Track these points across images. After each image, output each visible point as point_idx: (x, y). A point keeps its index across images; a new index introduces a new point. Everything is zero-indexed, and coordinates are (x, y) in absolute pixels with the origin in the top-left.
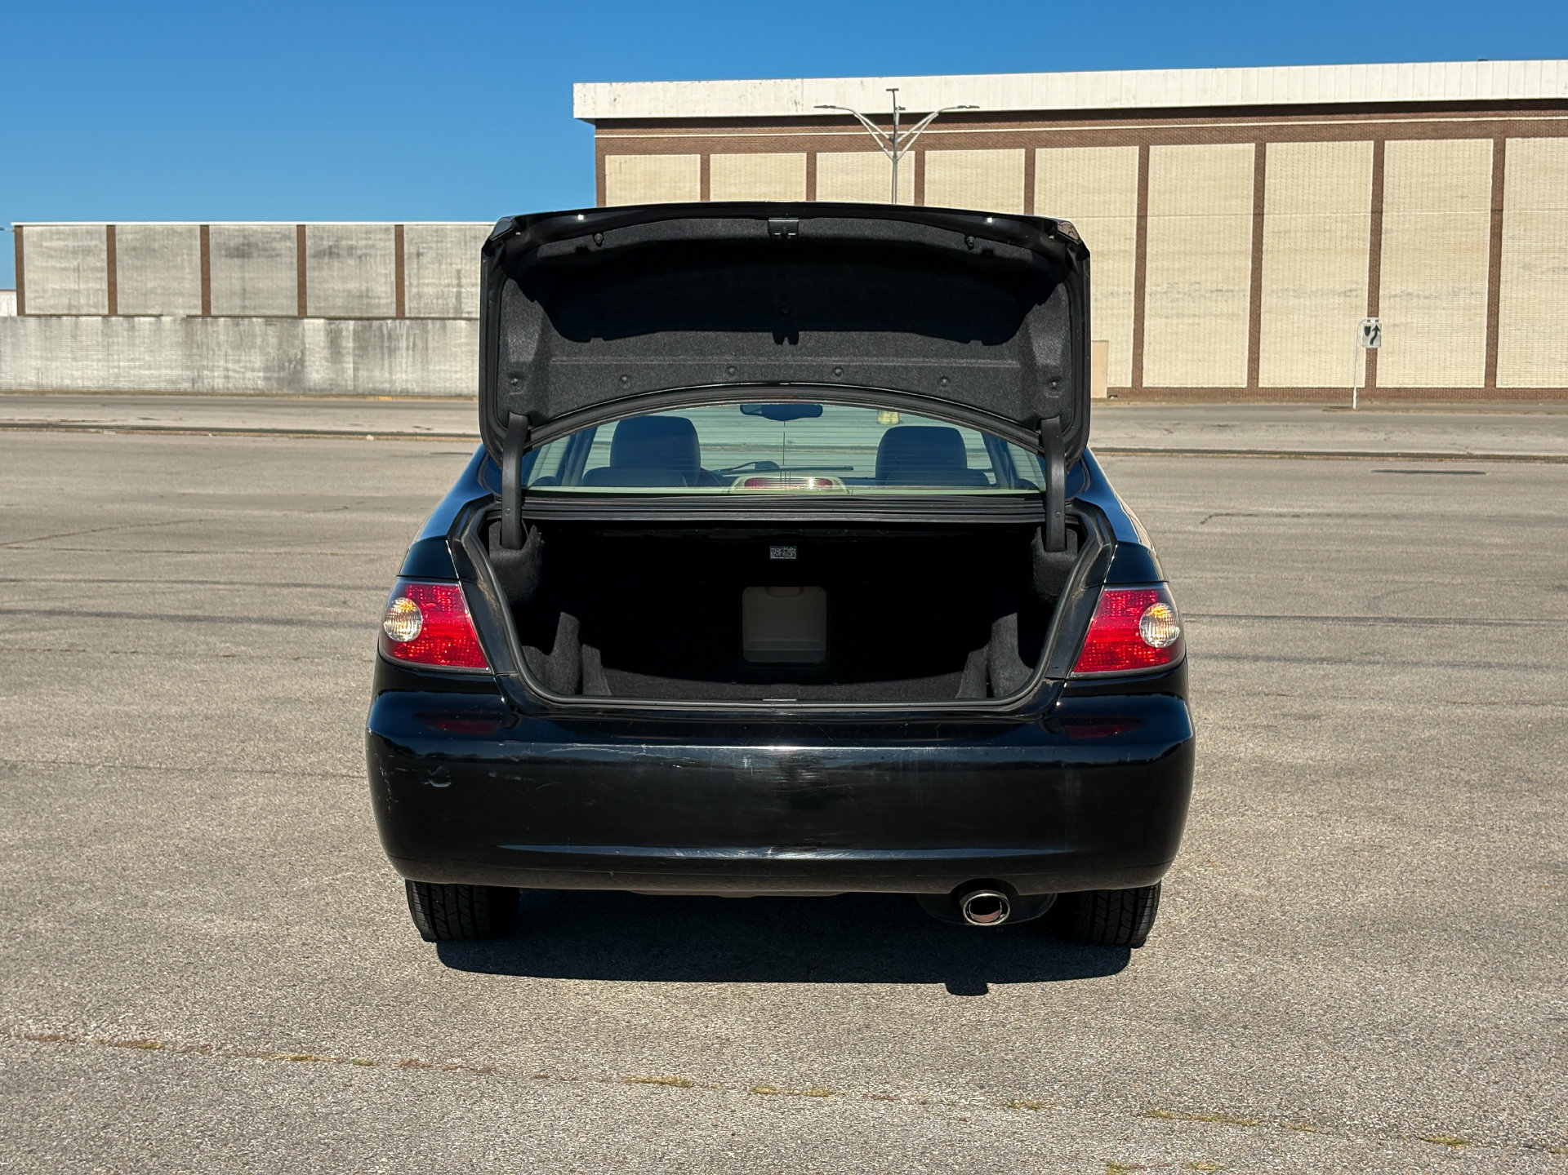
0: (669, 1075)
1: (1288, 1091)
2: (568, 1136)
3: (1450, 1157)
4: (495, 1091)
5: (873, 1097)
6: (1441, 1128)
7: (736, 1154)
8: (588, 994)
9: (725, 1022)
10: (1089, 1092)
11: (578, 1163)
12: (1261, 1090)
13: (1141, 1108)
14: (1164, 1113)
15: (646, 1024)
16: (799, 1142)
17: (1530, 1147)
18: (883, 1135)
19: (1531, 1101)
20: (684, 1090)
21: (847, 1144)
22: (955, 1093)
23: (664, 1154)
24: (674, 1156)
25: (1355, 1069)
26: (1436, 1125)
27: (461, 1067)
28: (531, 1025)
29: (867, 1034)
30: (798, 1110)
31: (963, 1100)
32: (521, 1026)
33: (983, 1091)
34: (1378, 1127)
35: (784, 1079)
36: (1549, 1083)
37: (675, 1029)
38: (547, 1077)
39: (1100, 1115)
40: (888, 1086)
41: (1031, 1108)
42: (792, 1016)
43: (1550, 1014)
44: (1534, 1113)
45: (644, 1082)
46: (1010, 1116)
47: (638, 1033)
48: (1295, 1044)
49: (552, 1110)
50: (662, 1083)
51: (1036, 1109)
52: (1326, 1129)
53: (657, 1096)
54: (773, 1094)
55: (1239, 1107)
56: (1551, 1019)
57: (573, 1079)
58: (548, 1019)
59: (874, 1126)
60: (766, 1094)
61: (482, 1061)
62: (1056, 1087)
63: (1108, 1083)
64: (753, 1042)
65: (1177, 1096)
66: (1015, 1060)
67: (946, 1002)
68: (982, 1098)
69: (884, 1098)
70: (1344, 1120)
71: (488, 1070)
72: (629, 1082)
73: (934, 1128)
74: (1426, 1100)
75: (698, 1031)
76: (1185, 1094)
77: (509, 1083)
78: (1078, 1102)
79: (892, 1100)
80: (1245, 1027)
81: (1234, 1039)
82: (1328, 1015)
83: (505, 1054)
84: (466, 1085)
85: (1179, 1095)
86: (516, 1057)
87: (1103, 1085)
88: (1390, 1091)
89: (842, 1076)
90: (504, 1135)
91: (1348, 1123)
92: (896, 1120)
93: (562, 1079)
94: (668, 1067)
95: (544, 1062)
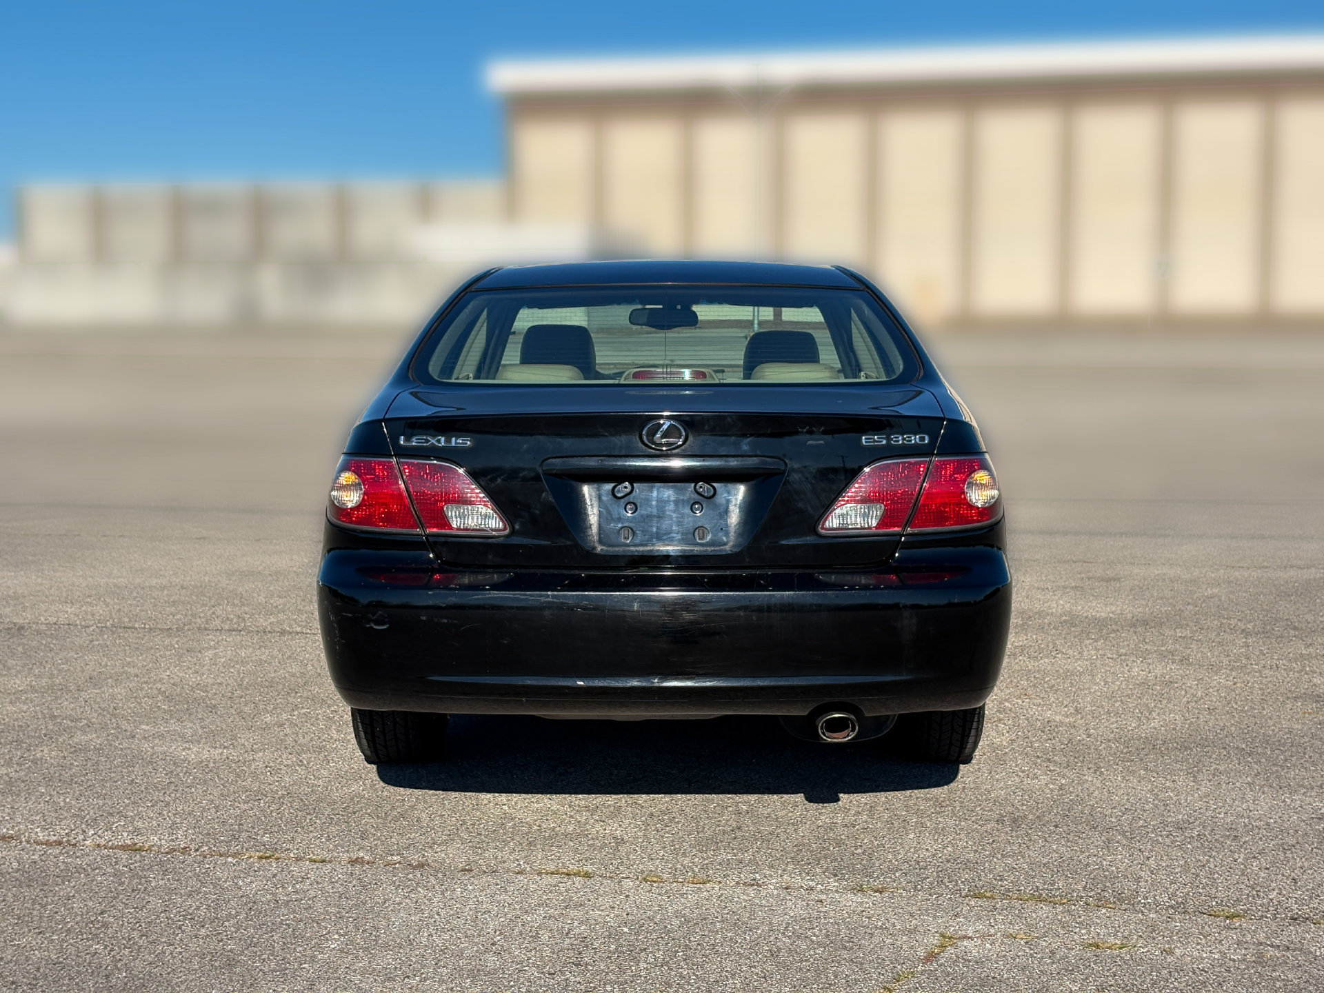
0: (573, 868)
1: (1092, 876)
2: (490, 916)
3: (1228, 928)
4: (428, 882)
5: (745, 884)
6: (1221, 905)
7: (630, 929)
8: (505, 805)
9: (620, 826)
10: (925, 879)
11: (498, 938)
12: (1069, 875)
13: (969, 891)
14: (988, 894)
15: (555, 828)
16: (683, 919)
17: (1296, 919)
18: (752, 914)
19: (1296, 883)
20: (586, 879)
21: (723, 921)
22: (813, 880)
23: (569, 930)
24: (577, 931)
25: (1148, 858)
26: (1217, 902)
27: (400, 863)
28: (458, 829)
29: (739, 834)
30: (682, 895)
31: (820, 886)
32: (449, 830)
33: (836, 878)
34: (1167, 904)
35: (670, 870)
36: (1311, 869)
37: (579, 831)
38: (471, 871)
39: (935, 896)
40: (757, 875)
41: (876, 892)
42: (677, 820)
43: (1313, 813)
44: (1299, 892)
45: (552, 873)
46: (859, 898)
47: (547, 835)
48: (1098, 839)
49: (476, 896)
50: (568, 874)
51: (881, 893)
52: (1124, 906)
53: (563, 885)
54: (661, 882)
55: (1051, 890)
56: (1313, 818)
57: (493, 872)
58: (472, 824)
59: (745, 907)
60: (655, 882)
61: (415, 858)
62: (897, 875)
63: (941, 871)
64: (643, 841)
65: (999, 880)
66: (863, 853)
67: (806, 808)
68: (836, 884)
69: (753, 885)
70: (1139, 899)
71: (421, 866)
72: (540, 874)
73: (795, 908)
74: (1208, 883)
75: (597, 832)
76: (1006, 880)
77: (440, 875)
78: (916, 886)
79: (760, 886)
80: (1056, 826)
81: (1047, 836)
82: (1126, 816)
83: (436, 853)
84: (404, 877)
85: (1001, 880)
86: (446, 855)
87: (937, 873)
88: (1177, 876)
89: (718, 867)
90: (437, 917)
91: (1143, 901)
92: (763, 902)
93: (485, 872)
94: (572, 861)
95: (469, 859)
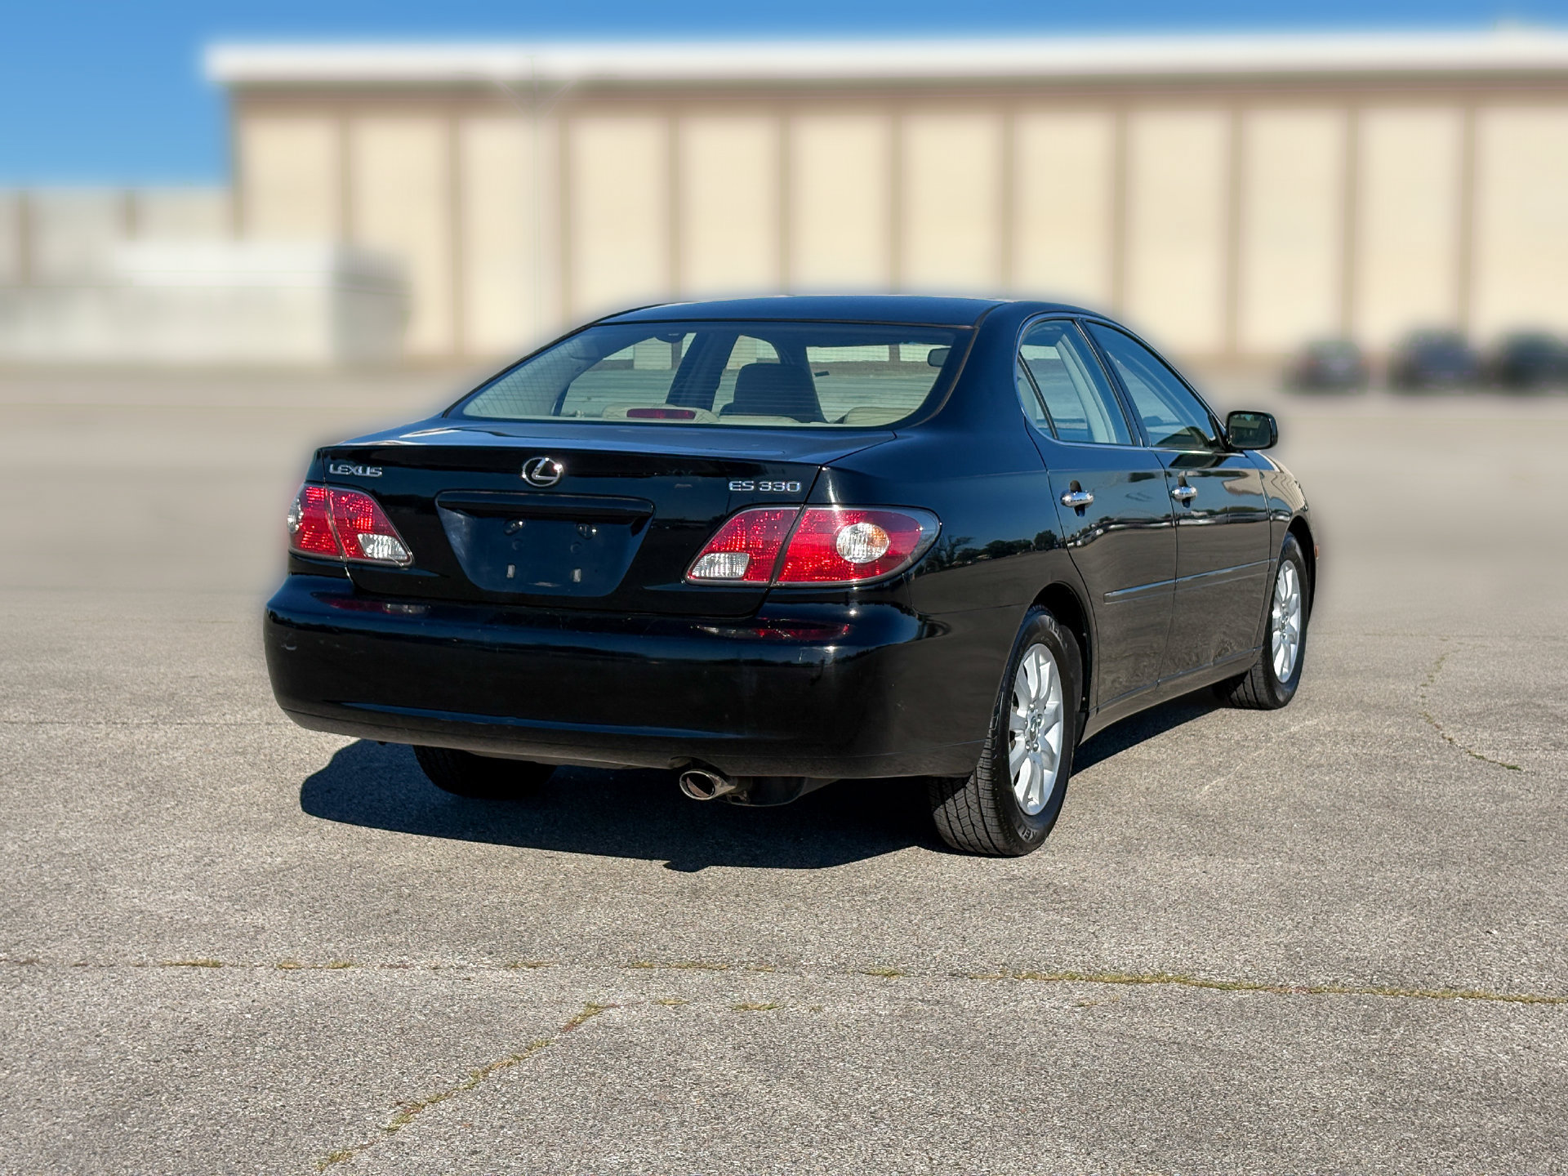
0: (202, 958)
1: (760, 942)
2: (99, 1009)
3: (884, 986)
4: (35, 978)
5: (391, 966)
6: (884, 964)
7: (253, 1015)
8: (136, 898)
9: (263, 914)
10: (585, 952)
11: (105, 1030)
12: (736, 942)
13: (628, 961)
14: (646, 964)
15: (188, 919)
16: (313, 1003)
17: (955, 975)
18: (392, 994)
19: (965, 941)
20: (214, 969)
21: (357, 1003)
22: (465, 959)
23: (185, 1019)
24: (195, 1019)
25: (822, 923)
26: (879, 962)
27: (5, 960)
28: (77, 925)
29: (395, 917)
30: (318, 981)
31: (471, 964)
32: (67, 926)
33: (491, 956)
34: (829, 965)
35: (310, 957)
36: (984, 927)
37: (215, 921)
38: (86, 965)
39: (591, 968)
40: (405, 957)
41: (530, 967)
42: (328, 906)
43: (1005, 875)
44: (965, 950)
45: (177, 965)
46: (512, 974)
47: (179, 926)
48: (775, 905)
49: (87, 990)
50: (194, 965)
51: (535, 968)
52: (785, 969)
53: (188, 975)
54: (297, 968)
55: (714, 957)
56: (1003, 879)
57: (111, 966)
58: (94, 919)
59: (385, 988)
60: (291, 969)
61: (24, 953)
62: (557, 949)
63: (604, 944)
64: (286, 929)
65: (662, 950)
66: (526, 931)
67: (474, 889)
68: (489, 962)
69: (400, 966)
70: (802, 961)
71: (30, 962)
72: (163, 966)
73: (440, 987)
74: (876, 943)
75: (236, 921)
76: (670, 949)
77: (50, 971)
78: (574, 960)
79: (407, 968)
80: (737, 896)
81: (724, 905)
82: (812, 884)
83: (49, 948)
84: (8, 974)
85: (665, 950)
86: (59, 950)
87: (600, 945)
88: (847, 938)
89: (364, 951)
90: (39, 1011)
91: (805, 964)
92: (407, 982)
93: (101, 966)
94: (203, 952)
95: (85, 953)
